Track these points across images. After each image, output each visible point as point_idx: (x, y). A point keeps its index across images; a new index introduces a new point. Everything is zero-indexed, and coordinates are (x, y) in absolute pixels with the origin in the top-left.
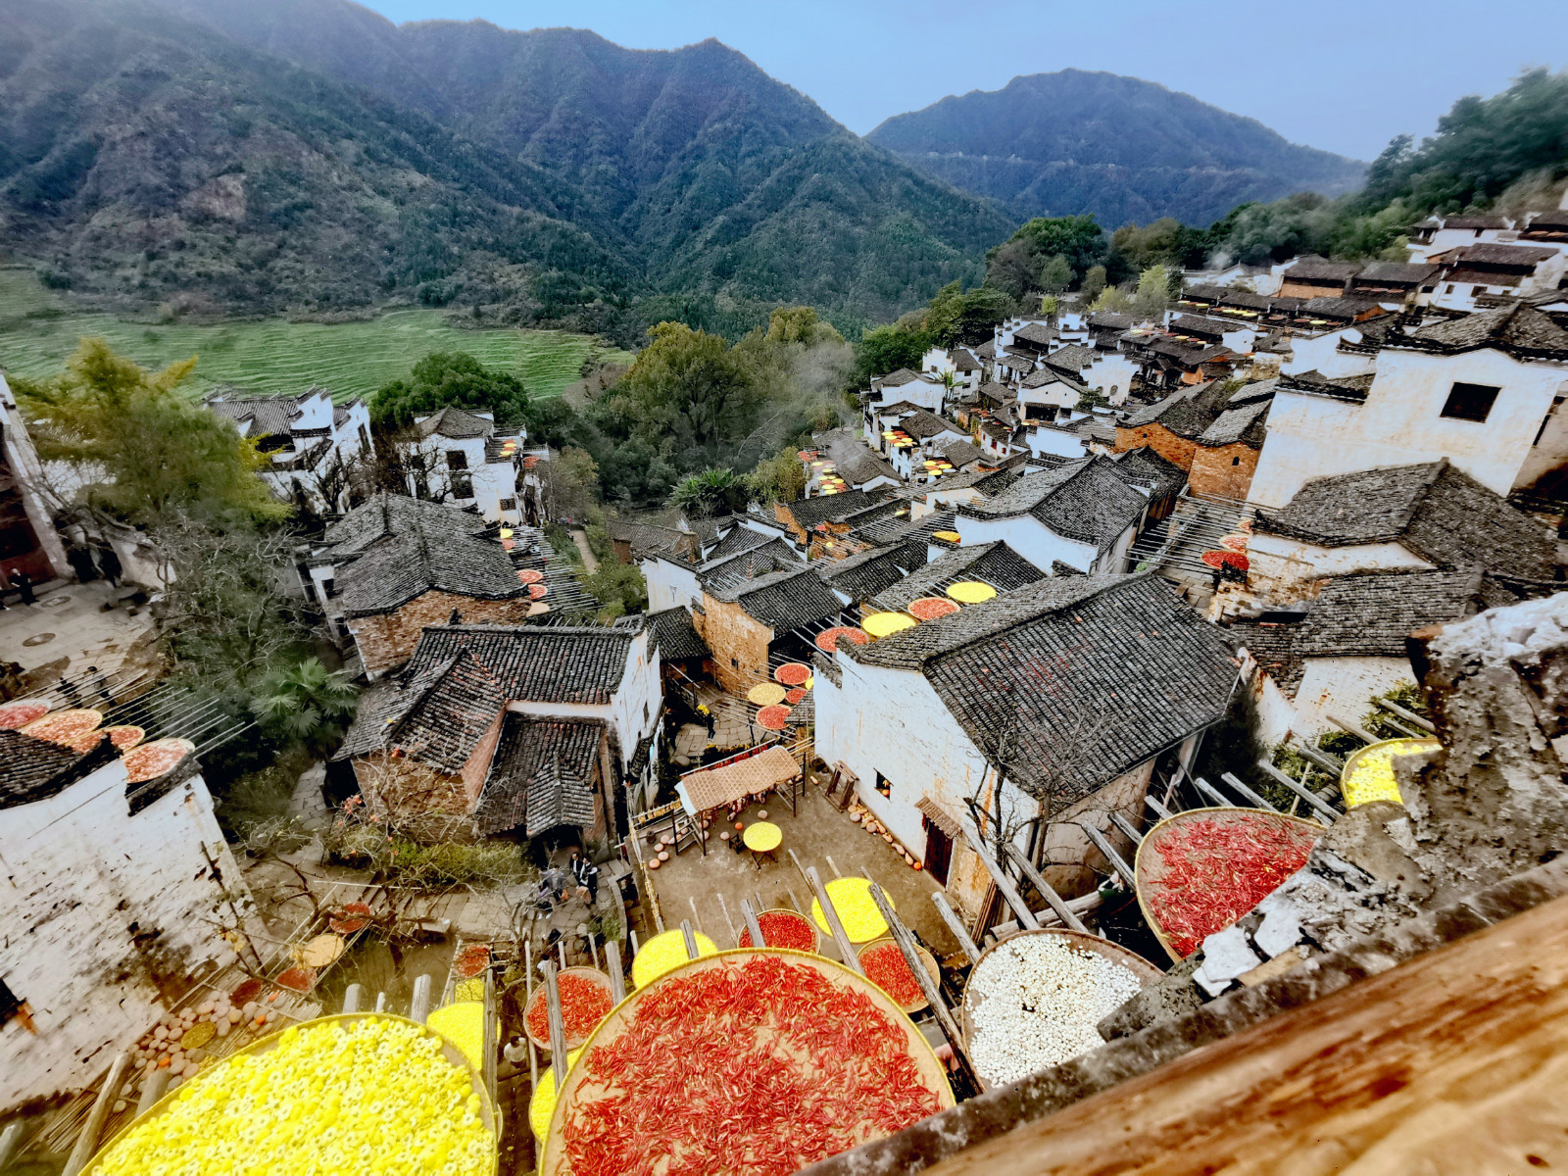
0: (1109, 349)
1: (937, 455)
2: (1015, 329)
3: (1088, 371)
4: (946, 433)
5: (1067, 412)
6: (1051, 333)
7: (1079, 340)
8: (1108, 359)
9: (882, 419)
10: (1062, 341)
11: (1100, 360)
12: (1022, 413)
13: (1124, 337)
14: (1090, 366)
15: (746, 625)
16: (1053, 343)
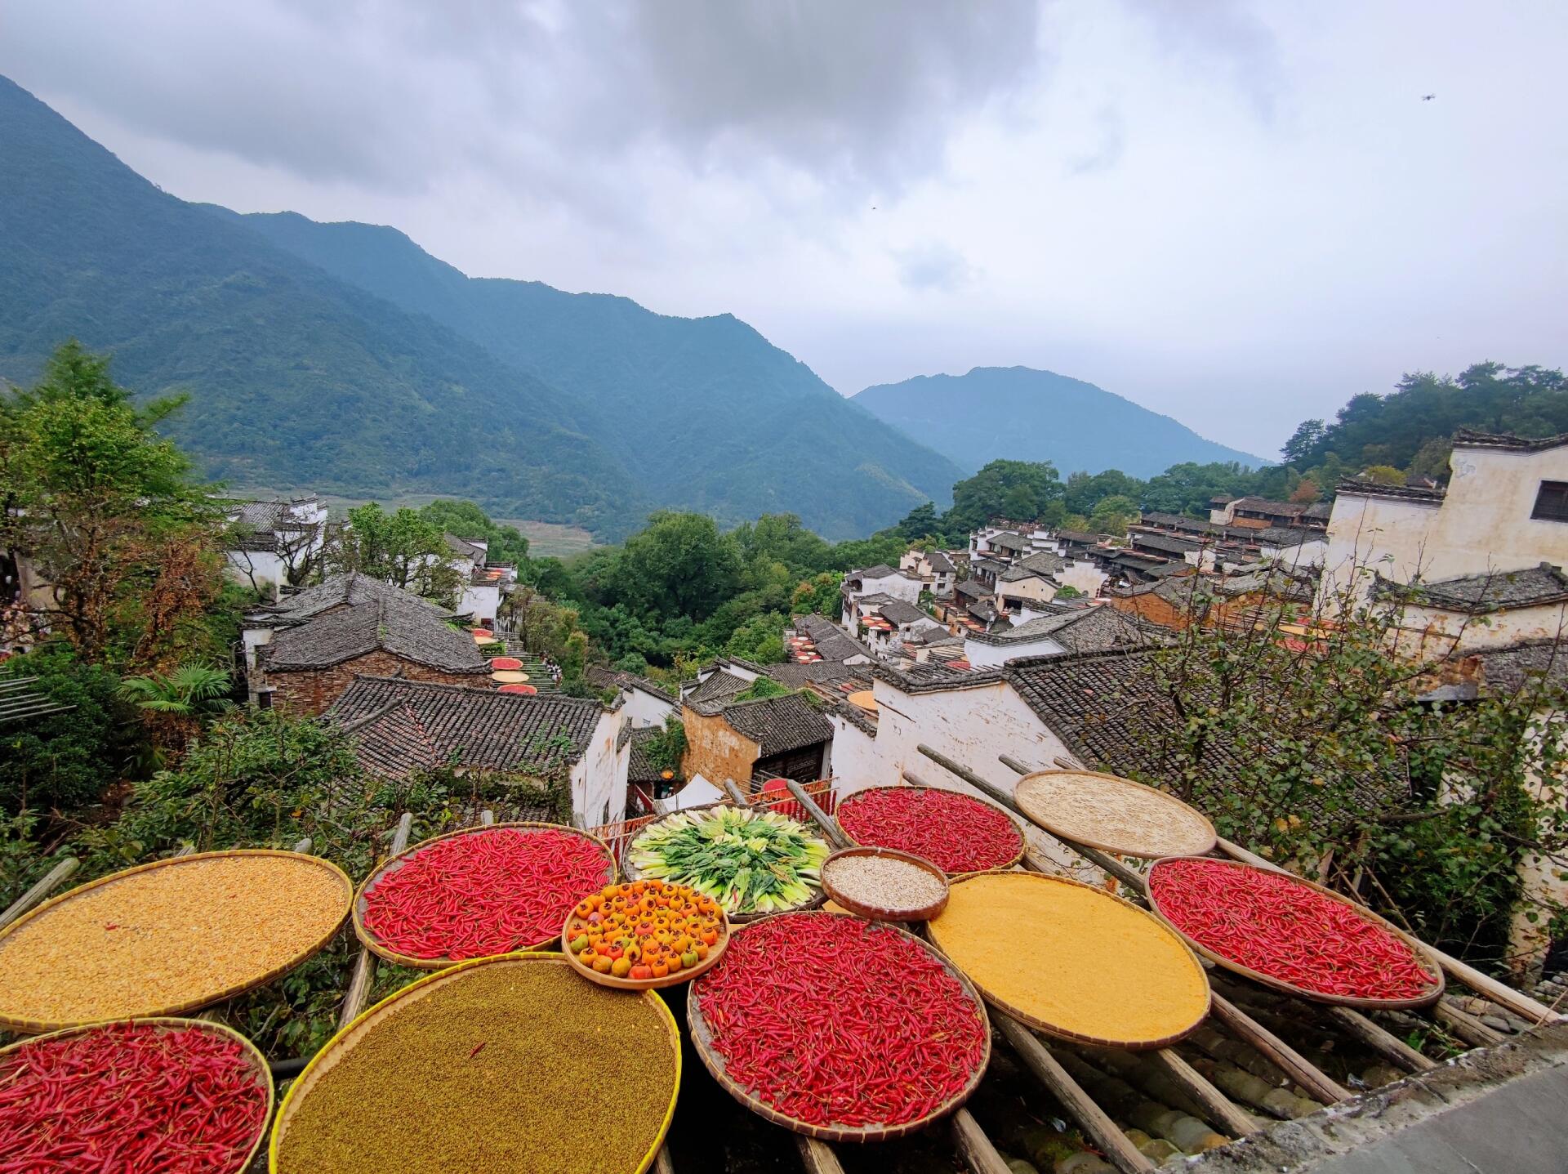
0: (1080, 559)
1: (915, 639)
2: (989, 537)
3: (1061, 574)
4: (925, 620)
6: (1022, 540)
7: (1050, 549)
8: (1078, 565)
9: (861, 607)
10: (1035, 548)
11: (1072, 565)
12: (1000, 605)
13: (1091, 550)
14: (1063, 571)
15: (729, 740)
16: (1026, 549)
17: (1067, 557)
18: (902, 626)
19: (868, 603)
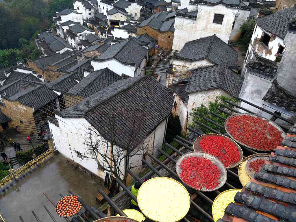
0: (133, 2)
3: (127, 8)
4: (86, 31)
5: (122, 23)
8: (133, 5)
9: (62, 27)
12: (109, 24)
19: (65, 25)
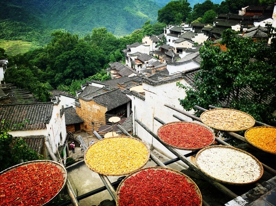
2: (170, 28)
3: (194, 39)
4: (152, 59)
6: (181, 29)
7: (190, 30)
9: (131, 57)
11: (197, 35)
12: (175, 51)
13: (203, 29)
14: (194, 37)
15: (96, 107)
16: (182, 31)
17: (195, 32)
18: (145, 62)
19: (134, 56)
